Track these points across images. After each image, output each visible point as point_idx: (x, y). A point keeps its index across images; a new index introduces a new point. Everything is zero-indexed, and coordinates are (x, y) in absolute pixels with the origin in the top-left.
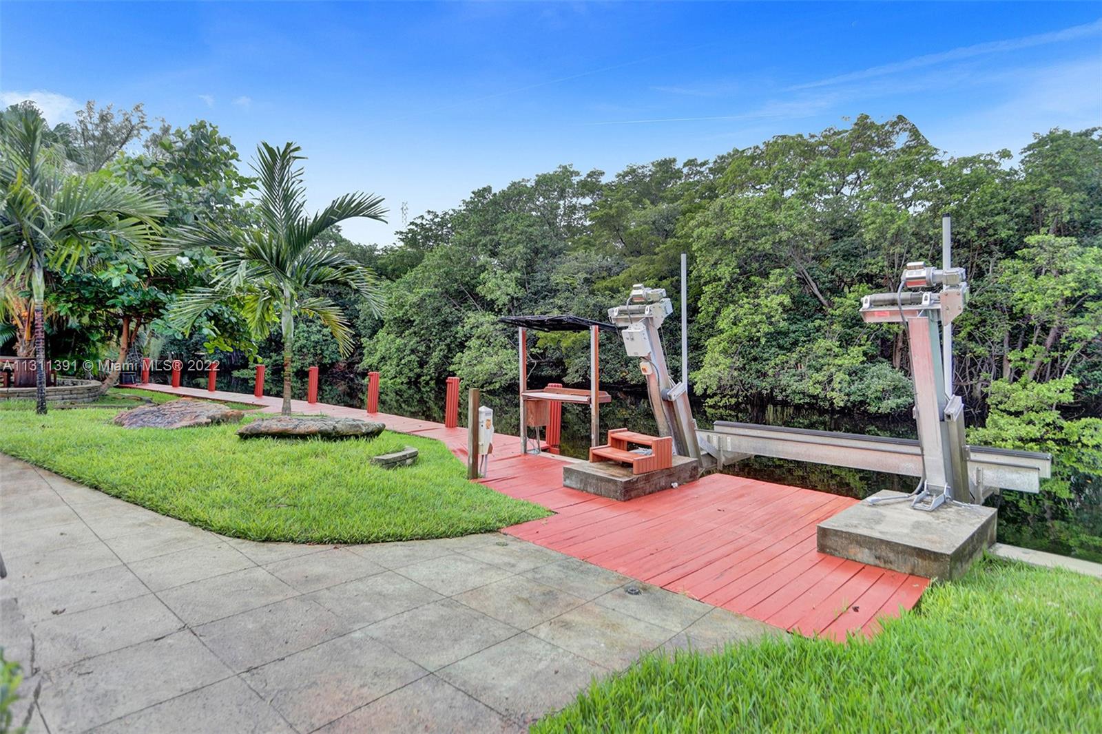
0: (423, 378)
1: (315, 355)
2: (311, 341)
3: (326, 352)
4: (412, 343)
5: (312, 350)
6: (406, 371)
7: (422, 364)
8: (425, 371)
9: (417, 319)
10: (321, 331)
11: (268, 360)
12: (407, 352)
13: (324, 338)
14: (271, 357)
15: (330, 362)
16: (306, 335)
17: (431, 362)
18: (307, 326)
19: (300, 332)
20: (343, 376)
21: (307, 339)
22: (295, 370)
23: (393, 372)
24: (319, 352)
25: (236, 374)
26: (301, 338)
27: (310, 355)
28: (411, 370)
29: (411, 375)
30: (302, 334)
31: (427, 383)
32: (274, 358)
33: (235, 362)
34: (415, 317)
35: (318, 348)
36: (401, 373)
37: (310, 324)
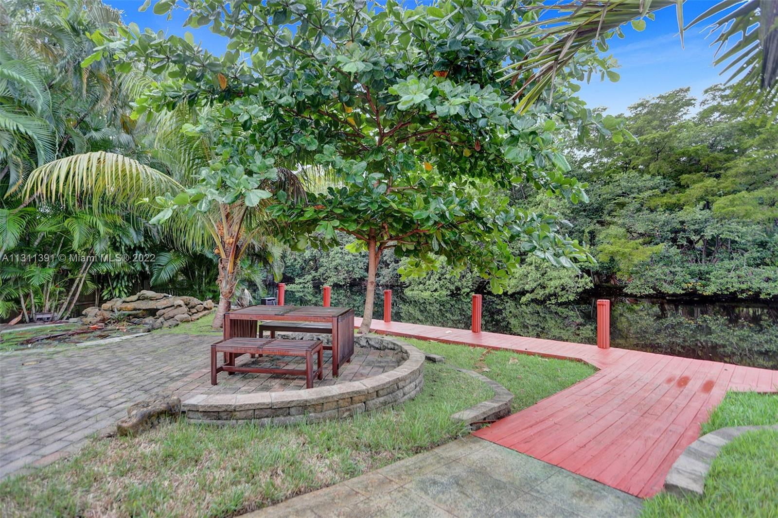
0: (463, 291)
2: (344, 260)
5: (345, 268)
8: (464, 284)
11: (309, 276)
14: (311, 274)
16: (340, 256)
21: (341, 259)
22: (332, 284)
24: (351, 269)
27: (343, 272)
28: (452, 283)
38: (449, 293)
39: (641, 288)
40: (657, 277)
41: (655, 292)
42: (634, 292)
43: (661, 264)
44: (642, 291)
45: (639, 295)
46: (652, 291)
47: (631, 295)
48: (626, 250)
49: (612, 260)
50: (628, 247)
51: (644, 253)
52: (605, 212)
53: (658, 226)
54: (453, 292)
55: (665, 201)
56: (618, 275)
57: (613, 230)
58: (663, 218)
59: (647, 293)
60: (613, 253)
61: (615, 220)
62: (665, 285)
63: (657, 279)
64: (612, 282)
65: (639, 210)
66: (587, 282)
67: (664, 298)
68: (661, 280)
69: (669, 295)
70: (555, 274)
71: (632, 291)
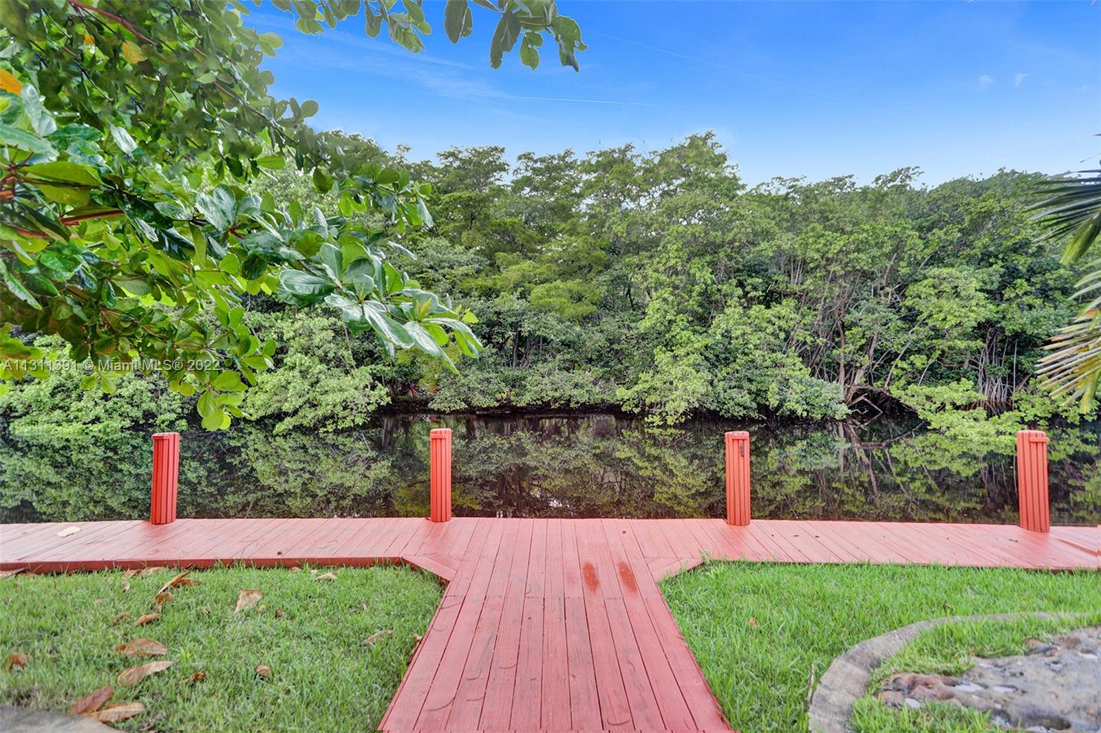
0: (161, 418)
6: (125, 407)
7: (159, 392)
8: (164, 405)
23: (96, 412)
28: (135, 405)
29: (138, 413)
31: (173, 425)
36: (111, 412)
38: (127, 424)
39: (451, 402)
40: (471, 385)
41: (466, 407)
42: (442, 407)
45: (447, 410)
46: (463, 406)
49: (413, 362)
55: (480, 283)
56: (419, 384)
59: (457, 408)
62: (479, 396)
63: (470, 389)
64: (411, 394)
66: (382, 395)
67: (474, 413)
68: (474, 389)
69: (481, 409)
70: (333, 383)
71: (440, 406)
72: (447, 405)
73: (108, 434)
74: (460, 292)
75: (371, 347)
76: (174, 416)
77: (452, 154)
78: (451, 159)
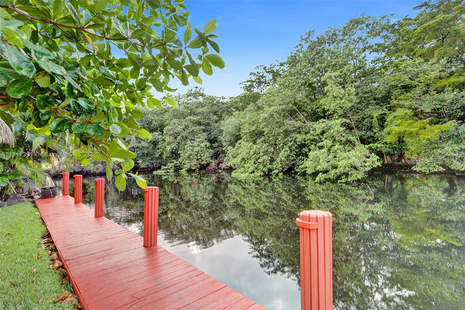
0: (273, 172)
1: (197, 159)
2: (194, 151)
3: (203, 158)
4: (263, 147)
5: (195, 157)
6: (261, 167)
7: (272, 161)
8: (274, 166)
9: (266, 130)
10: (199, 145)
11: (172, 164)
12: (262, 154)
13: (202, 149)
14: (173, 162)
15: (206, 163)
16: (191, 148)
17: (278, 160)
18: (192, 143)
19: (188, 147)
20: (215, 172)
21: (192, 150)
22: (187, 169)
23: (252, 169)
24: (199, 157)
25: (155, 173)
26: (189, 150)
27: (194, 160)
28: (265, 166)
29: (265, 169)
30: (189, 148)
31: (277, 175)
32: (174, 163)
33: (156, 166)
34: (265, 129)
35: (199, 155)
36: (257, 169)
37: (193, 141)
38: (262, 174)
39: (430, 166)
40: (447, 154)
41: (444, 170)
42: (423, 170)
43: (450, 142)
44: (431, 168)
45: (428, 172)
46: (441, 169)
47: (420, 172)
48: (413, 130)
49: (401, 141)
50: (414, 127)
51: (432, 131)
52: (393, 97)
53: (446, 104)
54: (265, 173)
55: (452, 81)
56: (407, 155)
57: (400, 112)
58: (452, 96)
59: (437, 170)
60: (399, 133)
61: (401, 103)
62: (455, 162)
63: (446, 157)
64: (403, 161)
65: (426, 92)
66: (374, 161)
67: (454, 174)
68: (450, 157)
69: (458, 171)
70: (344, 155)
71: (421, 169)
72: (426, 168)
73: (255, 178)
74: (434, 90)
75: (372, 134)
76: (277, 171)
77: (426, 4)
78: (424, 8)
